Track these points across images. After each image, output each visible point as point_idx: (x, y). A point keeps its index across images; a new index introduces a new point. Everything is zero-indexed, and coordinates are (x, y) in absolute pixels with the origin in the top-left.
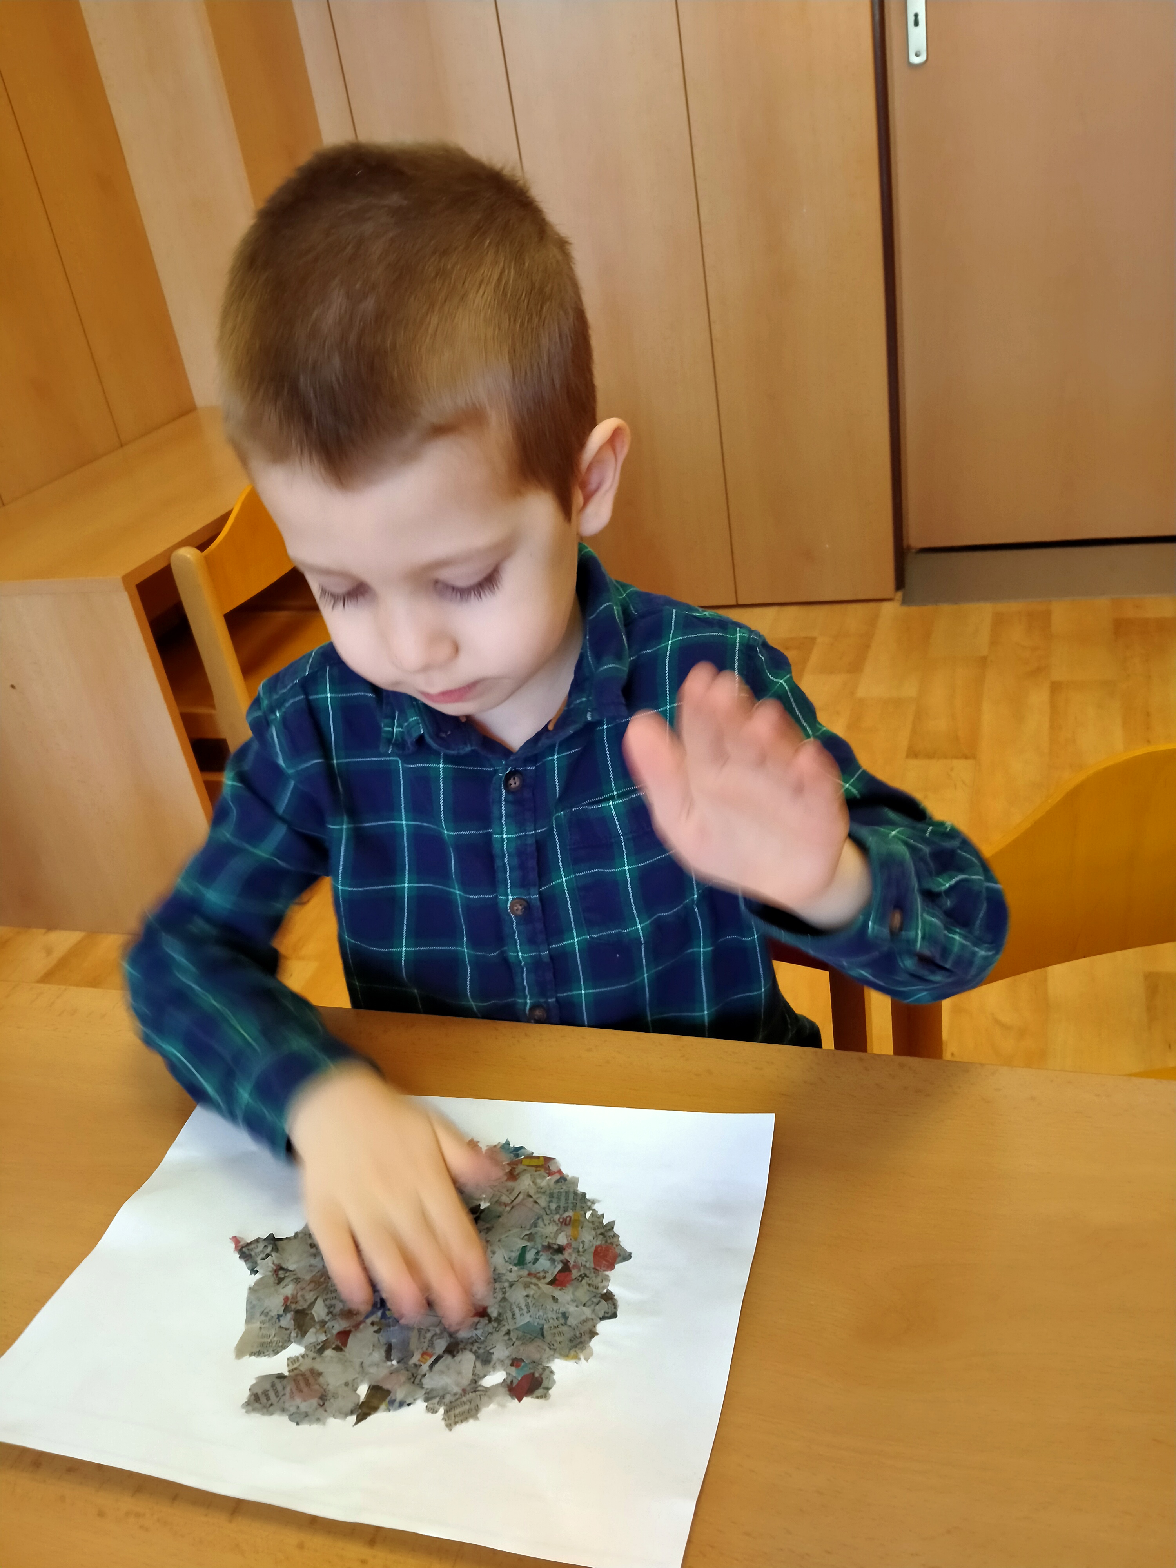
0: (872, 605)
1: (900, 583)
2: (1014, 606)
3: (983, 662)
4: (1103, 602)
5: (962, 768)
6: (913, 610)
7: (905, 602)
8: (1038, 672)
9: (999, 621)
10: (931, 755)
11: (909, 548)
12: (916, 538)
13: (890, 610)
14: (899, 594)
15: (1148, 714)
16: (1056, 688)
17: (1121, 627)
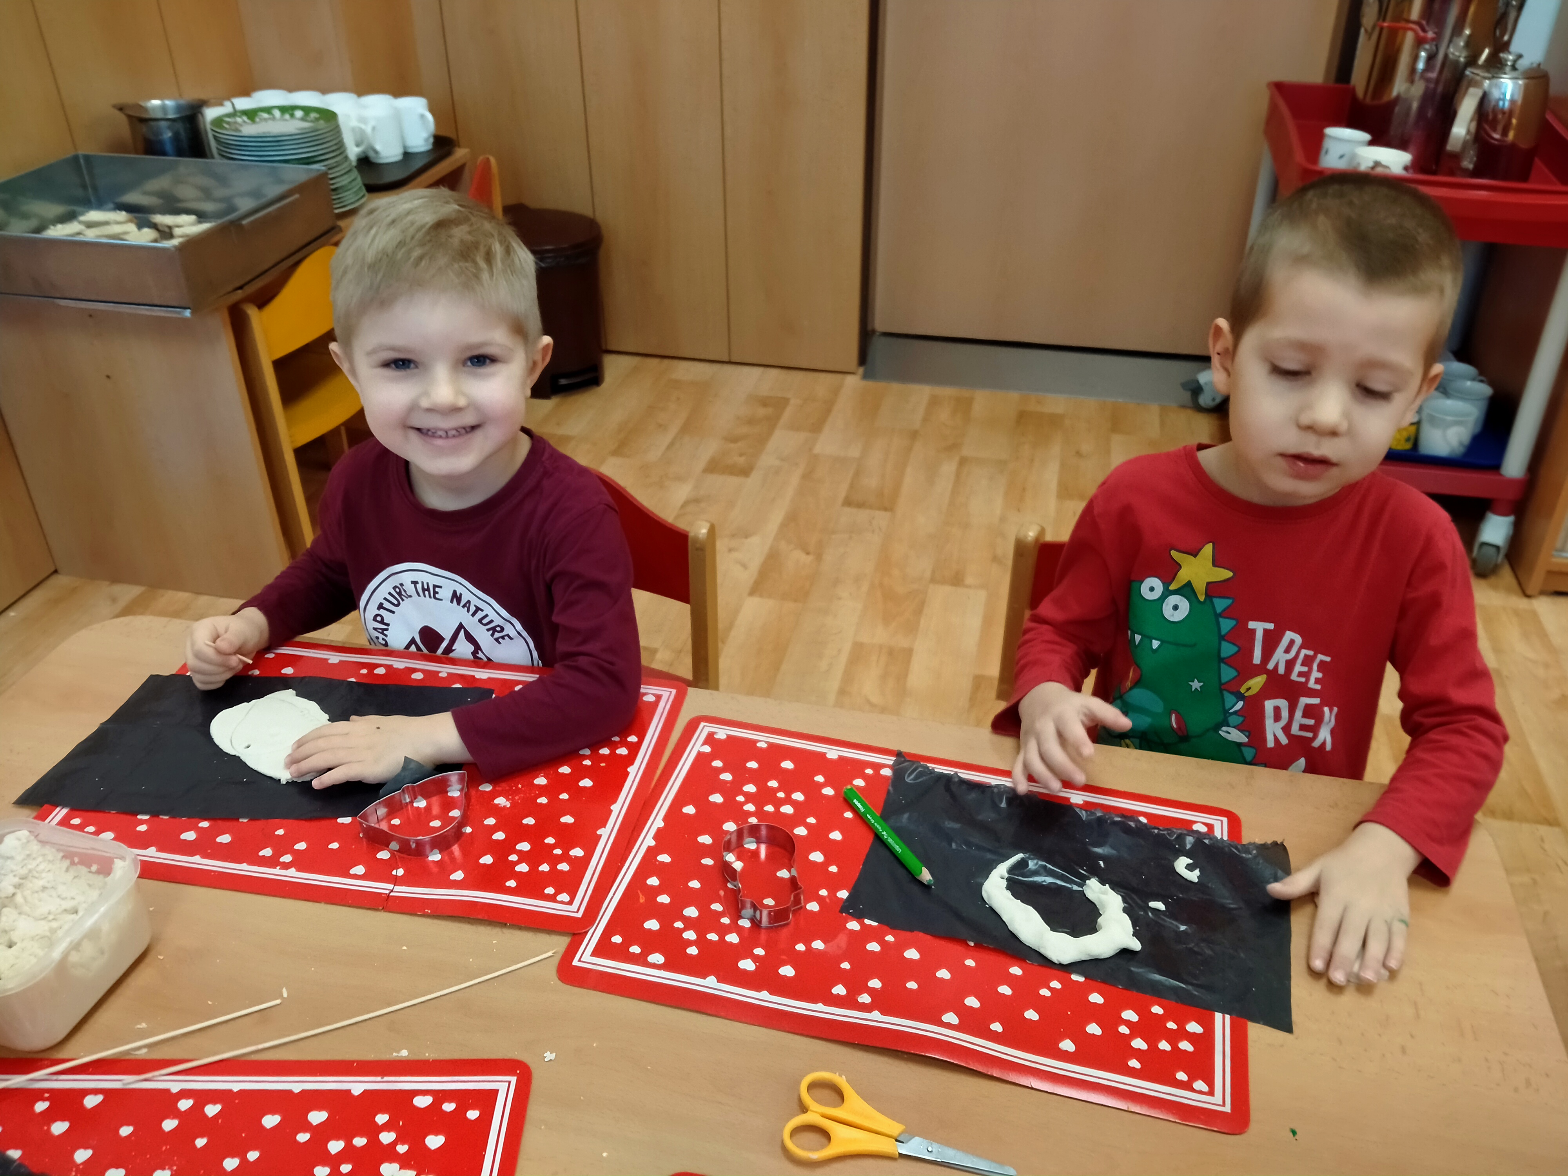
0: (839, 377)
1: (863, 360)
2: (947, 392)
3: (914, 435)
4: (1014, 396)
5: (881, 518)
6: (870, 384)
7: (866, 376)
8: (953, 447)
9: (934, 402)
10: (861, 505)
11: (874, 331)
12: (880, 323)
13: (853, 382)
14: (861, 370)
15: (1024, 489)
16: (963, 461)
17: (1023, 418)
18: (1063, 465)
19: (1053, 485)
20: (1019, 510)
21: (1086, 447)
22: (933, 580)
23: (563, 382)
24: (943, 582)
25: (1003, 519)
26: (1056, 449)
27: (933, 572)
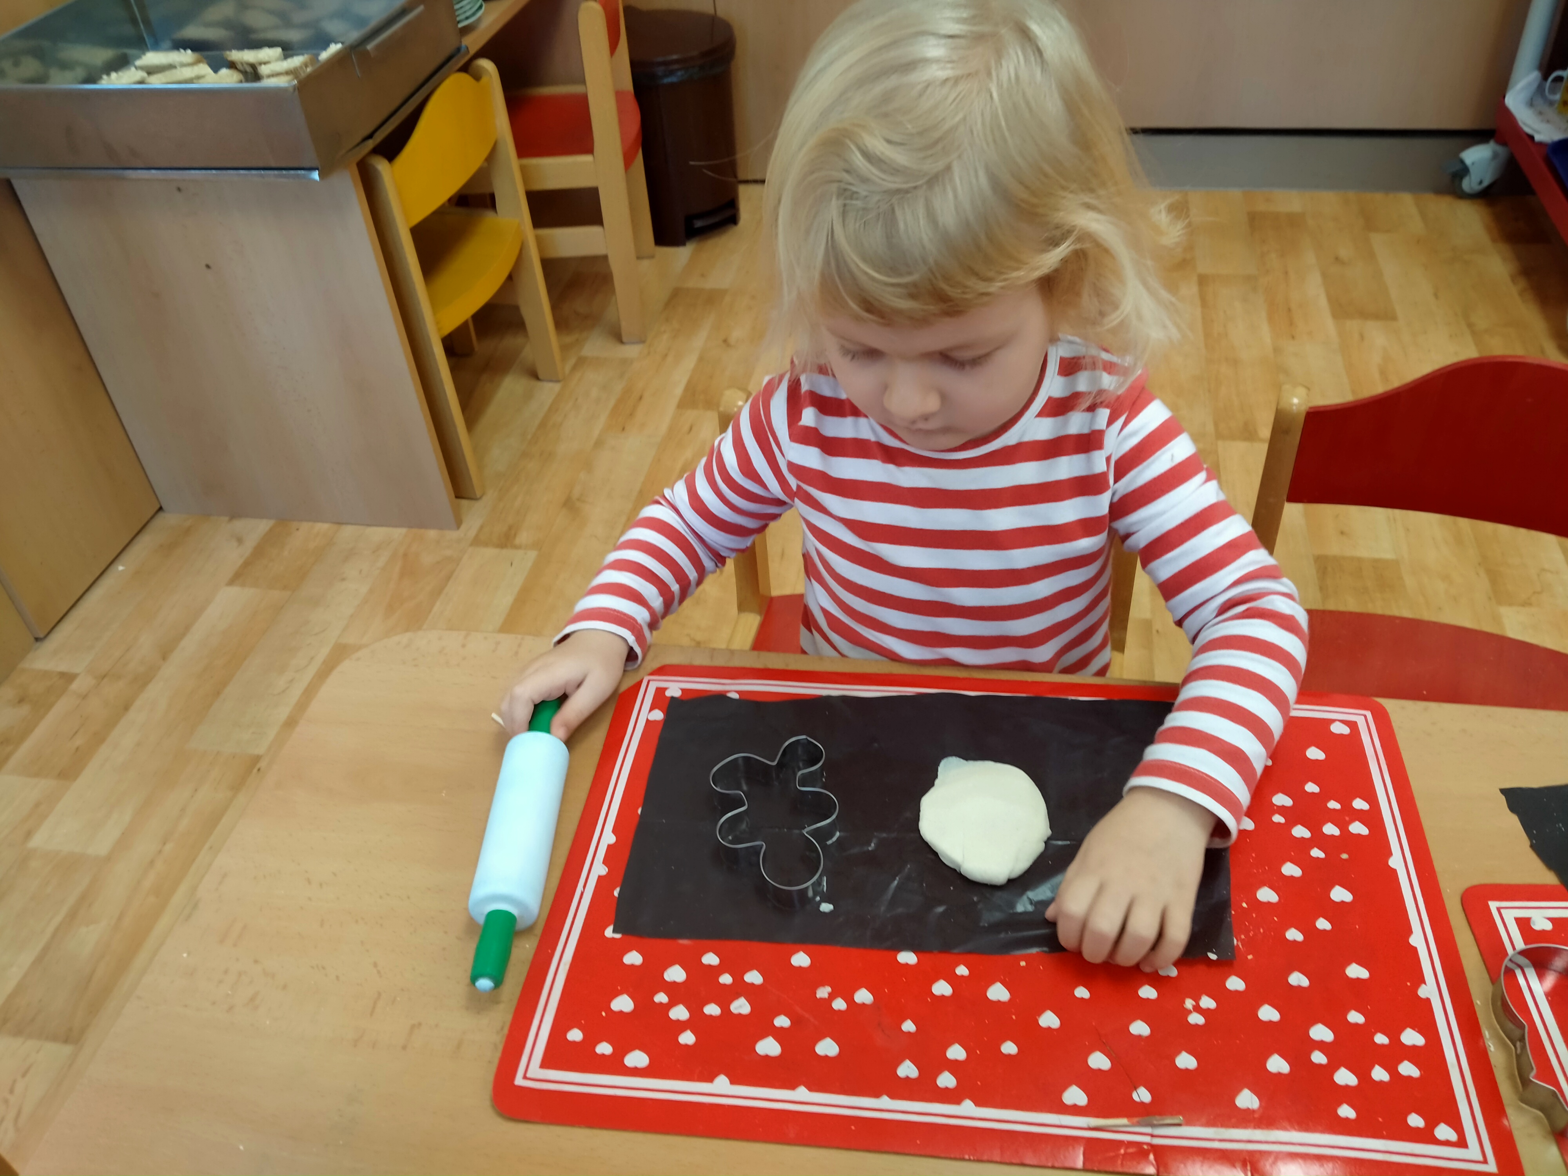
4: (1234, 194)
8: (1185, 264)
15: (1289, 310)
16: (1203, 281)
17: (1255, 221)
18: (1324, 275)
19: (1323, 302)
20: (1293, 337)
21: (1345, 251)
22: (1219, 436)
23: (699, 224)
24: (1232, 437)
25: (1277, 350)
26: (1310, 258)
27: (1216, 425)
